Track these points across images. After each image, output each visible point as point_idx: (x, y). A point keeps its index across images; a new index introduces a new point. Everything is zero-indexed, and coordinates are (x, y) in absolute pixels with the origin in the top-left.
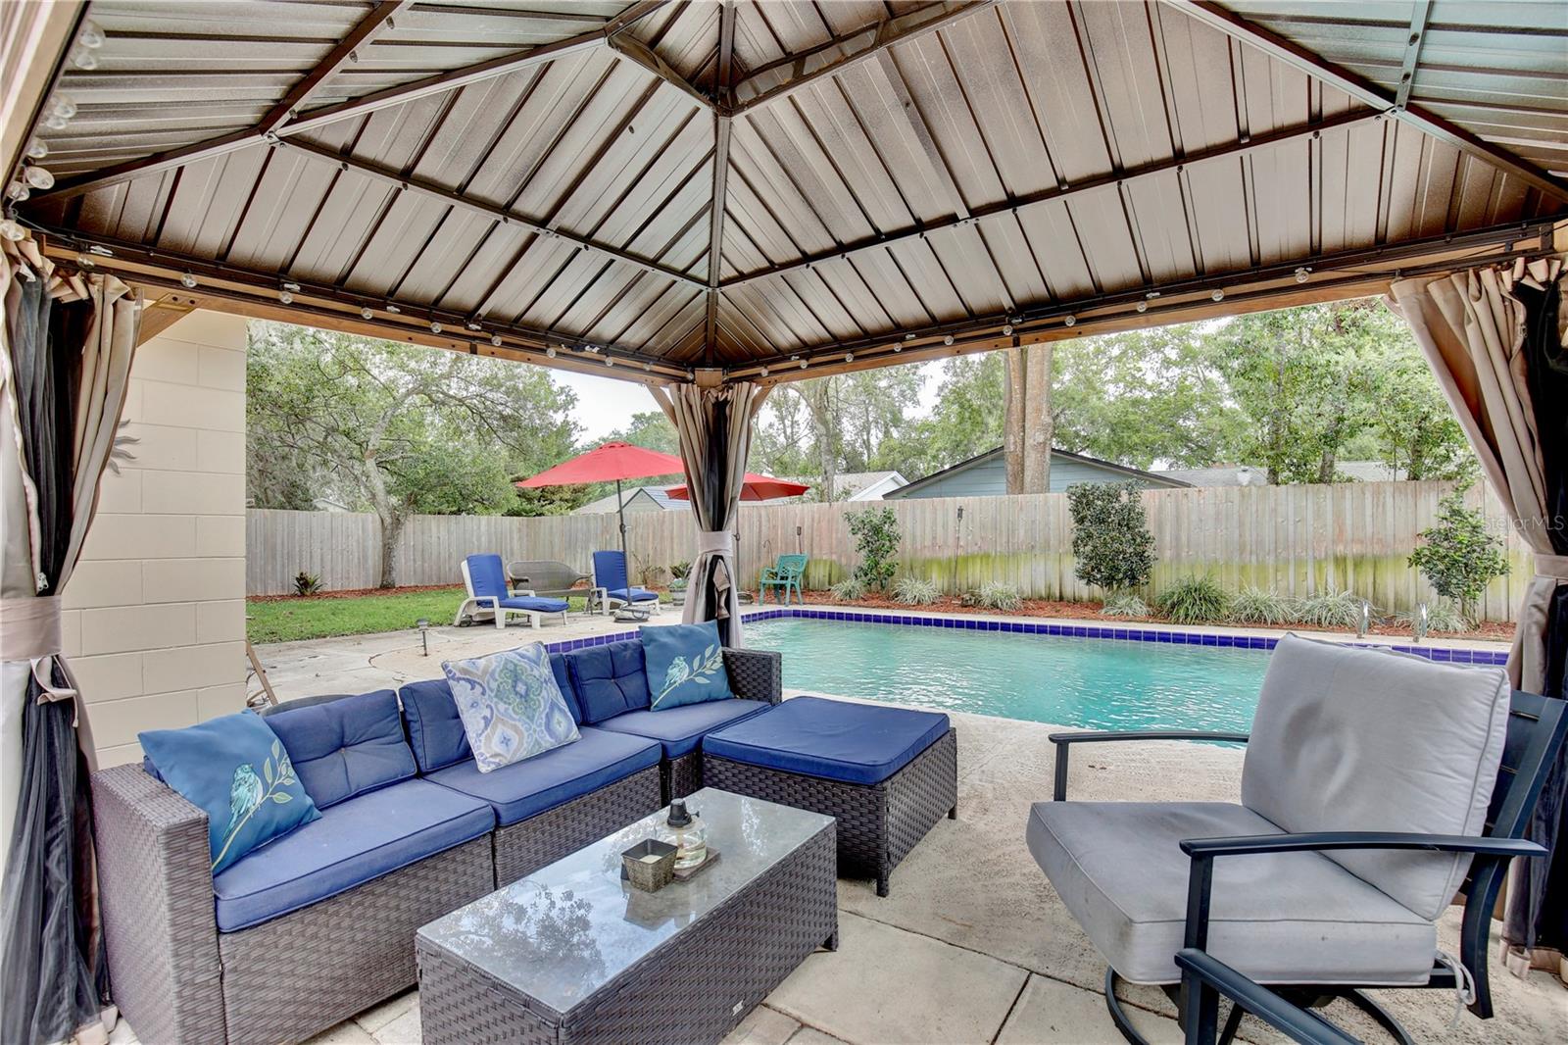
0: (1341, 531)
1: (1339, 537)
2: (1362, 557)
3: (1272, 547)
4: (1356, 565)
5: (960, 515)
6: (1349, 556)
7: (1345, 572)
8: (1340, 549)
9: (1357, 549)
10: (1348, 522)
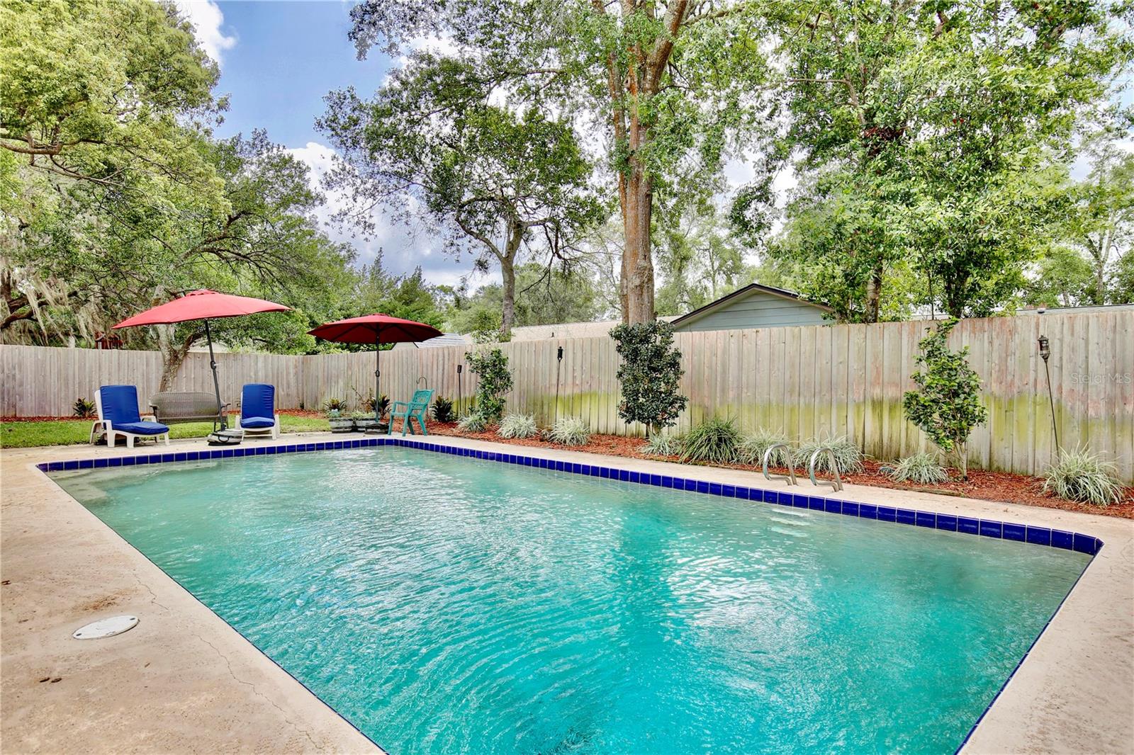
5: (560, 355)
8: (877, 392)
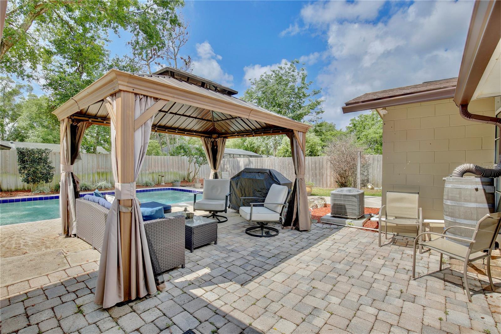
0: (99, 166)
1: (98, 168)
2: (104, 172)
3: (81, 170)
4: (102, 175)
6: (100, 172)
7: (100, 176)
8: (98, 170)
9: (102, 170)
10: (100, 163)
